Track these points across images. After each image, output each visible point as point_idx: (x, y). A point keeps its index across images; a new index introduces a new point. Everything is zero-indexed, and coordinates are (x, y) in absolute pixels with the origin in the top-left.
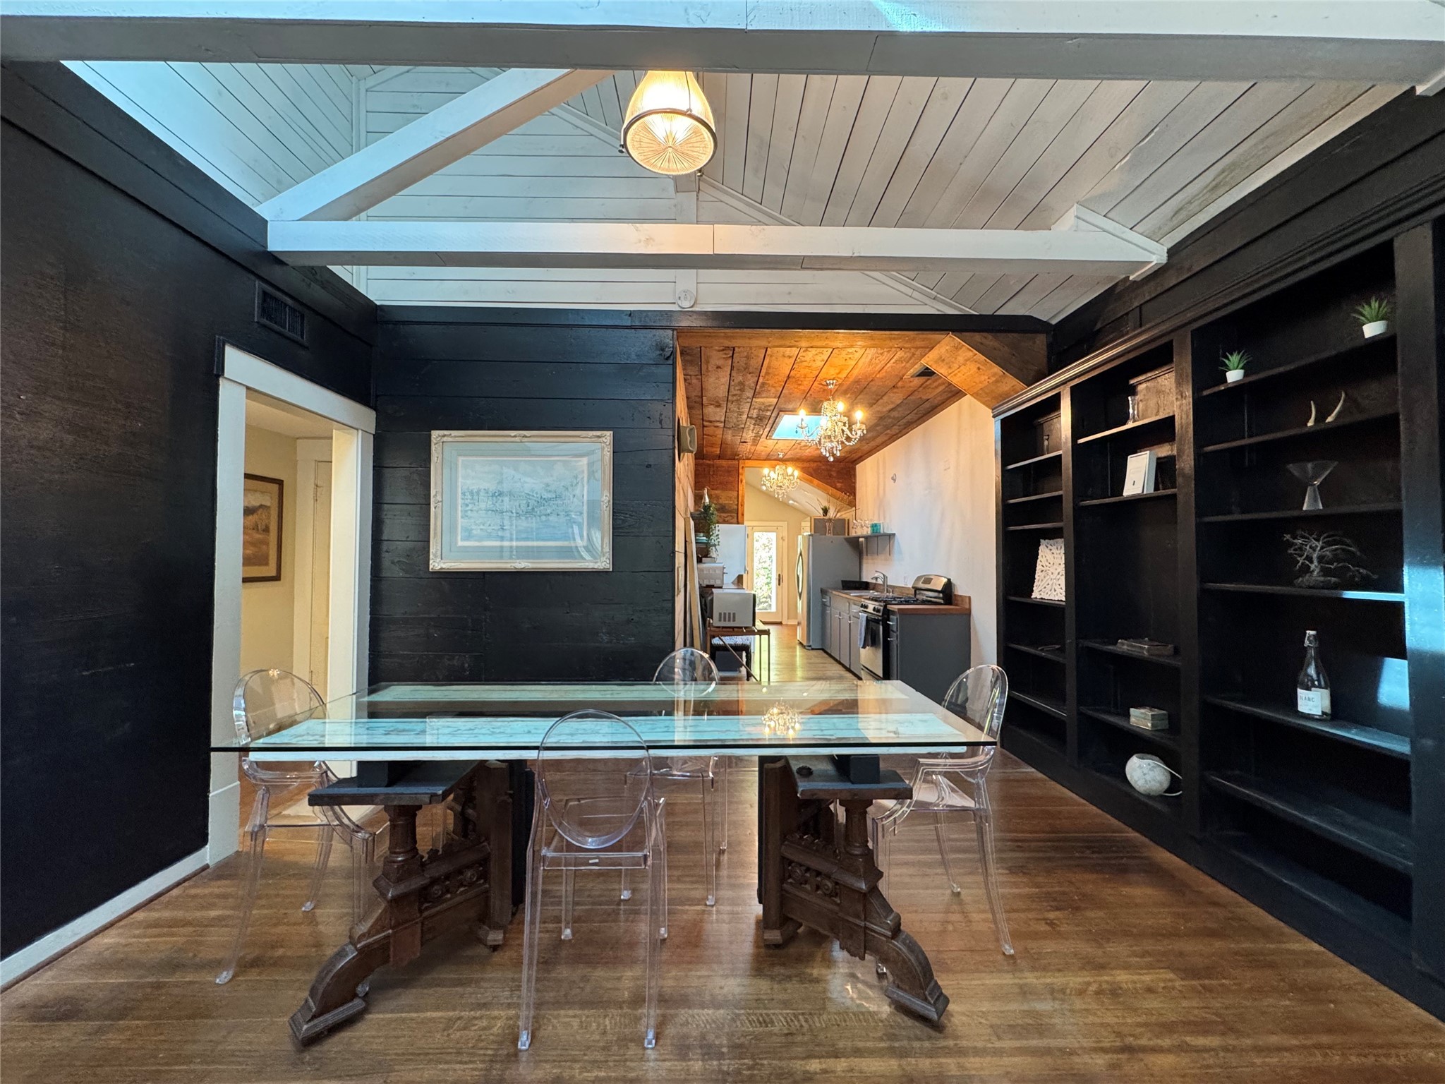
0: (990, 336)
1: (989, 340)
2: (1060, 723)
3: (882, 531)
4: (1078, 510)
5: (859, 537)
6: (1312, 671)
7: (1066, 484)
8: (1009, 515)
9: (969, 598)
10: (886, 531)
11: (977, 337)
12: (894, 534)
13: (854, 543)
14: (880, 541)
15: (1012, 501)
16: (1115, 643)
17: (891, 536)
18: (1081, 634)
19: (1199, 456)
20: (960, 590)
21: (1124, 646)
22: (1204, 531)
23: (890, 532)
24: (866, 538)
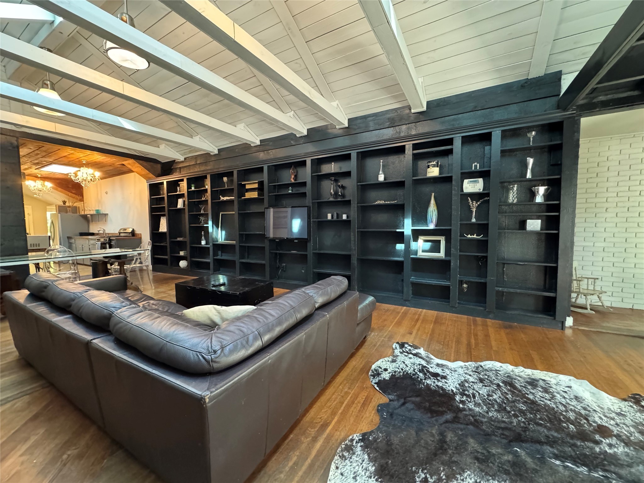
0: (145, 162)
1: (145, 163)
2: (166, 259)
3: (101, 213)
4: (169, 210)
5: (87, 215)
6: (203, 238)
7: (166, 205)
8: (152, 210)
9: (141, 234)
10: (103, 213)
11: (141, 162)
12: (108, 214)
13: (85, 217)
14: (100, 216)
15: (153, 206)
16: (176, 239)
17: (106, 215)
18: (170, 238)
19: (188, 202)
20: (137, 232)
21: (179, 239)
22: (190, 215)
23: (105, 213)
24: (92, 215)
